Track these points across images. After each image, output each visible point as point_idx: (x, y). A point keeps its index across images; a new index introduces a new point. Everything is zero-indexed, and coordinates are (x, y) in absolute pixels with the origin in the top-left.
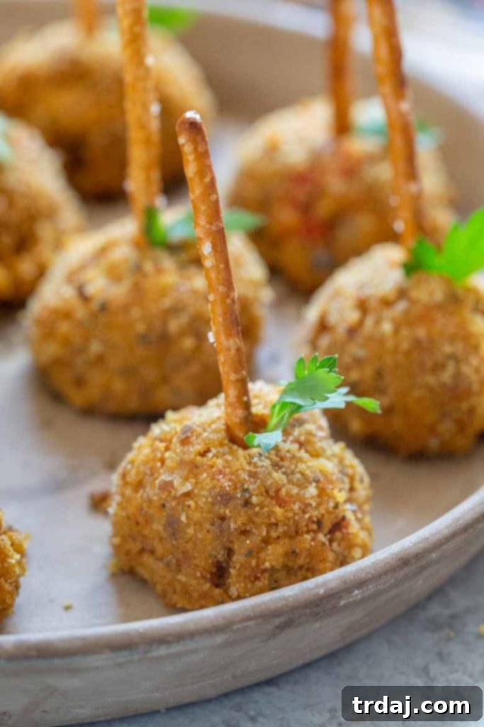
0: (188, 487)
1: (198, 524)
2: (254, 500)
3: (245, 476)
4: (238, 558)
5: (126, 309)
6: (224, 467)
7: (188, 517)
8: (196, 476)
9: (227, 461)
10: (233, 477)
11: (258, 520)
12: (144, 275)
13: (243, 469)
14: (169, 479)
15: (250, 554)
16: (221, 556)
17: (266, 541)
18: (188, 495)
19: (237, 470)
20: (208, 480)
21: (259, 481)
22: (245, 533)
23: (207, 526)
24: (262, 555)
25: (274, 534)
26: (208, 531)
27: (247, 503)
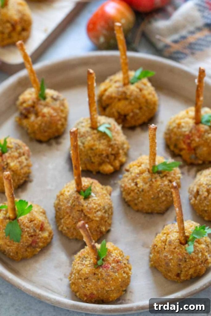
0: (171, 257)
1: (174, 266)
2: (187, 260)
3: (185, 254)
4: (183, 273)
5: (148, 191)
6: (180, 252)
7: (171, 264)
8: (173, 254)
9: (180, 251)
10: (182, 255)
11: (188, 264)
12: (153, 182)
13: (184, 252)
14: (166, 255)
15: (186, 271)
16: (179, 272)
17: (190, 268)
18: (171, 259)
19: (183, 253)
20: (176, 256)
21: (188, 256)
22: (185, 267)
23: (176, 266)
24: (189, 271)
25: (192, 266)
26: (176, 267)
27: (186, 261)
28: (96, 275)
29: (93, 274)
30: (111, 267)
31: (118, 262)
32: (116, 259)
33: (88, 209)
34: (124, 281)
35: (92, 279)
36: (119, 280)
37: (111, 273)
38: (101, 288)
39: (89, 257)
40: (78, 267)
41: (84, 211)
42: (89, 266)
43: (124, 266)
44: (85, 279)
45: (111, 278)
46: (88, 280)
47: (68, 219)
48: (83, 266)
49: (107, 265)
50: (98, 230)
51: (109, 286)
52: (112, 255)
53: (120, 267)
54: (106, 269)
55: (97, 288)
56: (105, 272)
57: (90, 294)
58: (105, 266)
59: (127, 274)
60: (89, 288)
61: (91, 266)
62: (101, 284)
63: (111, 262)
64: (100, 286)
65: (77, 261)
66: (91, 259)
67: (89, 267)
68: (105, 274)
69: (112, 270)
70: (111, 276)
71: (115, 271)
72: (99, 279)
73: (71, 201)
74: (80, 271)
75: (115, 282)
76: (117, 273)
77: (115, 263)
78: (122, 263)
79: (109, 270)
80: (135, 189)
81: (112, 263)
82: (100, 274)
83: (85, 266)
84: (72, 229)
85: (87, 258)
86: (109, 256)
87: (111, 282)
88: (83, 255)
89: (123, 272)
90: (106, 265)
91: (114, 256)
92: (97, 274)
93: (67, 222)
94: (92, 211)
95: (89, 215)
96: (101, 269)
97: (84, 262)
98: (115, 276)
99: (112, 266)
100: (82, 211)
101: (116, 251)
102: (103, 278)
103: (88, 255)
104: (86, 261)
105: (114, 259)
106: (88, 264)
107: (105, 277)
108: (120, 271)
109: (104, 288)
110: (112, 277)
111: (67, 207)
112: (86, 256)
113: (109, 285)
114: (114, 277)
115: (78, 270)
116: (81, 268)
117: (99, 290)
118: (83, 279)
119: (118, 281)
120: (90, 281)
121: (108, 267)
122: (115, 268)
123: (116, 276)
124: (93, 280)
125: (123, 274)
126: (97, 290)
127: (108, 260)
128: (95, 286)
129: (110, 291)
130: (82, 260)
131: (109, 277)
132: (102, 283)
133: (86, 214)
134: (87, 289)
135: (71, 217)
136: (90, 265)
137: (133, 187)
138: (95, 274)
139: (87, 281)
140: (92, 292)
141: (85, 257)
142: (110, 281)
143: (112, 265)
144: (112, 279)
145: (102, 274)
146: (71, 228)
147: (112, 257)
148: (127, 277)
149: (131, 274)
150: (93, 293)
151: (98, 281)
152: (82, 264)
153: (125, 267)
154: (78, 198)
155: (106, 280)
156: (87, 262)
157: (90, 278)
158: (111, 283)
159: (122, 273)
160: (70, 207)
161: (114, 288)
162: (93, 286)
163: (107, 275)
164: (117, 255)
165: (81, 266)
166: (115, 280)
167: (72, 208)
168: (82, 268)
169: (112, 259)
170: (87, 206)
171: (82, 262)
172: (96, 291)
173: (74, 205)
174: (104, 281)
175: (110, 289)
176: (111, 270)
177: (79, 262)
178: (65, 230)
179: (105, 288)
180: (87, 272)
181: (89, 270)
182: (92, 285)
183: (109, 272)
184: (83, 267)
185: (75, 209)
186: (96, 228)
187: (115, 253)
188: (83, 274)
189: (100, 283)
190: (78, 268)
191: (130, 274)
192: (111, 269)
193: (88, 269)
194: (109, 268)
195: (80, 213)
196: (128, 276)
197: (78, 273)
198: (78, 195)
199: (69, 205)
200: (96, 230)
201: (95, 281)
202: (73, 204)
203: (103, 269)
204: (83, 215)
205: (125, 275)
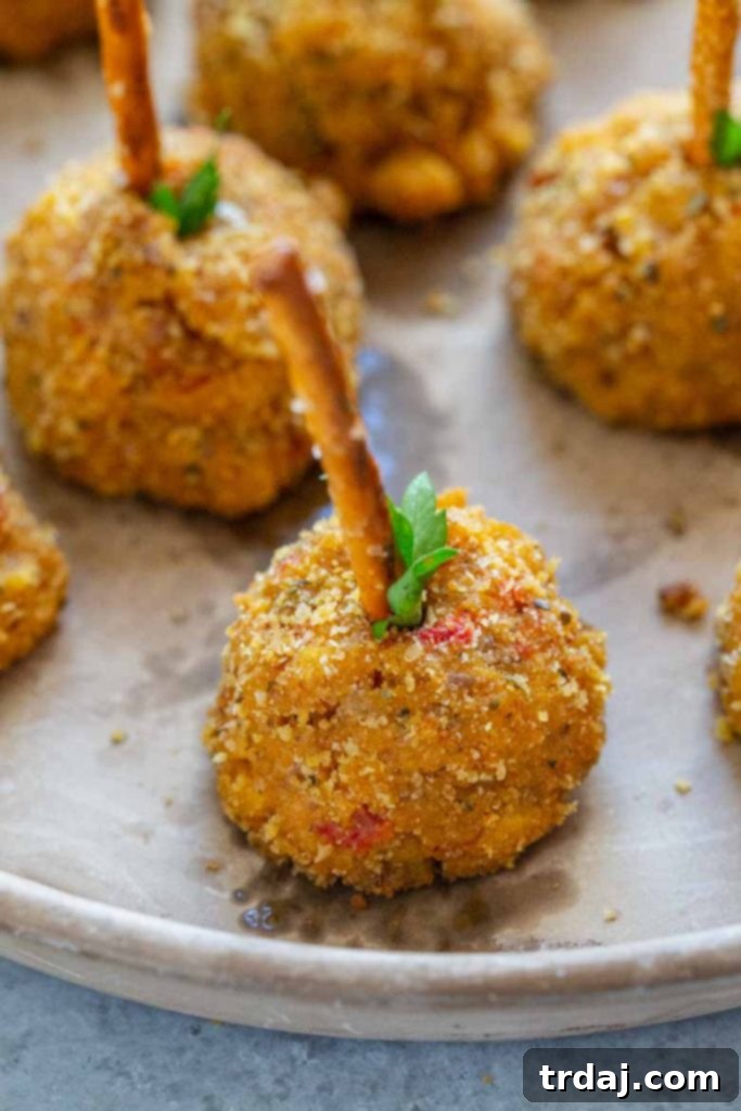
28: (385, 685)
29: (370, 681)
30: (477, 633)
31: (519, 605)
32: (509, 585)
33: (205, 288)
34: (566, 729)
35: (366, 713)
36: (535, 718)
37: (484, 672)
38: (424, 774)
39: (333, 579)
40: (263, 647)
41: (183, 305)
42: (335, 630)
43: (560, 629)
44: (312, 721)
45: (487, 700)
46: (334, 721)
47: (82, 361)
48: (297, 635)
49: (456, 620)
50: (277, 425)
51: (476, 755)
52: (483, 563)
53: (540, 632)
54: (450, 645)
55: (398, 773)
56: (447, 665)
57: (355, 816)
58: (442, 630)
59: (586, 682)
60: (344, 778)
61: (349, 634)
62: (422, 742)
63: (474, 601)
64: (416, 756)
65: (254, 616)
66: (346, 591)
67: (340, 637)
68: (446, 676)
69: (490, 656)
70: (482, 686)
71: (506, 659)
72: (406, 712)
73: (95, 247)
74: (281, 667)
75: (513, 730)
76: (522, 671)
77: (503, 609)
78: (548, 610)
79: (470, 652)
80: (604, 272)
81: (483, 612)
82: (410, 680)
83: (309, 635)
84: (112, 425)
85: (316, 588)
86: (462, 571)
87: (488, 727)
88: (295, 573)
89: (556, 666)
90: (449, 624)
91: (490, 567)
92: (394, 682)
93: (81, 383)
94: (233, 305)
95: (213, 329)
96: (416, 649)
97: (303, 612)
98: (510, 688)
99: (487, 631)
100: (169, 303)
101: (503, 544)
102: (437, 705)
103: (323, 572)
104: (314, 608)
105: (497, 585)
106: (328, 624)
107: (448, 692)
108: (539, 658)
109: (440, 773)
110: (495, 697)
111: (76, 287)
112: (311, 577)
113: (477, 748)
114: (501, 698)
115: (266, 664)
116: (287, 650)
117: (410, 787)
118: (303, 718)
119: (534, 725)
120: (346, 730)
121: (462, 632)
122: (506, 643)
123: (517, 687)
124: (371, 723)
125: (561, 681)
126: (400, 789)
127: (456, 592)
128: (380, 756)
129: (481, 790)
130: (290, 603)
131: (471, 694)
132: (430, 733)
133: (195, 321)
134: (330, 784)
135: (102, 351)
136: (343, 629)
137: (590, 257)
138: (378, 679)
139: (332, 728)
140: (366, 800)
141: (306, 585)
142: (483, 722)
143: (485, 622)
144: (494, 706)
145: (427, 679)
146: (103, 419)
147: (479, 573)
148: (582, 701)
149: (608, 685)
150: (372, 810)
151: (402, 726)
152: (291, 627)
153: (569, 642)
154: (137, 224)
155: (454, 716)
156: (321, 609)
157: (348, 709)
158: (489, 736)
159: (553, 676)
160: (91, 283)
161: (510, 774)
162: (373, 758)
163: (456, 681)
164: (513, 566)
165: (285, 636)
166: (509, 716)
167: (103, 290)
168: (296, 651)
169: (483, 585)
170: (199, 273)
171: (285, 619)
172: (394, 789)
173: (118, 270)
174: (444, 721)
175: (484, 777)
176: (479, 654)
177: (272, 617)
178: (68, 442)
179: (452, 767)
180: (327, 671)
181: (340, 656)
182: (366, 752)
183: (469, 665)
184: (297, 643)
185: (120, 291)
186: (266, 414)
187: (500, 551)
188: (301, 684)
189: (413, 732)
190: (268, 654)
191: (601, 688)
192: (485, 649)
193: (333, 650)
194: (467, 637)
195: (159, 314)
196: (589, 697)
197: (271, 688)
198: (140, 208)
199: (87, 269)
200: (266, 429)
201: (382, 728)
202: (113, 261)
203: (428, 650)
204: (175, 330)
205: (570, 688)
